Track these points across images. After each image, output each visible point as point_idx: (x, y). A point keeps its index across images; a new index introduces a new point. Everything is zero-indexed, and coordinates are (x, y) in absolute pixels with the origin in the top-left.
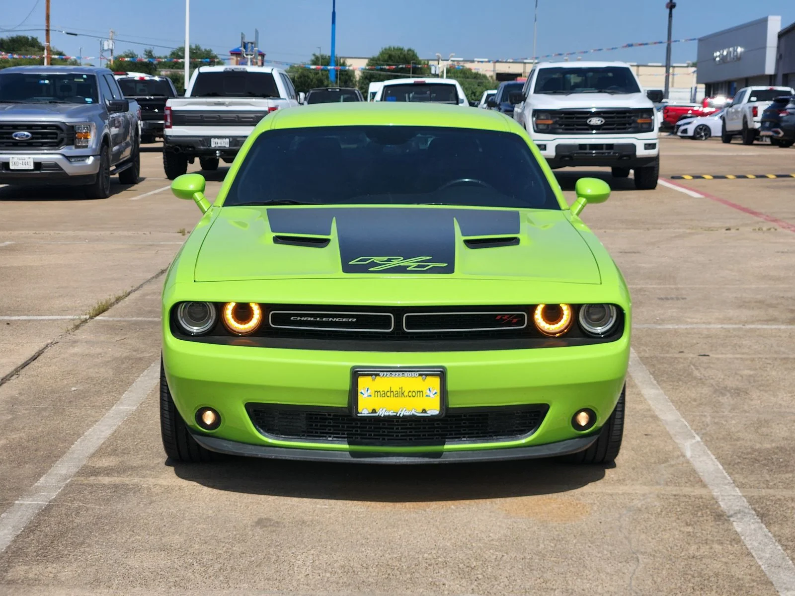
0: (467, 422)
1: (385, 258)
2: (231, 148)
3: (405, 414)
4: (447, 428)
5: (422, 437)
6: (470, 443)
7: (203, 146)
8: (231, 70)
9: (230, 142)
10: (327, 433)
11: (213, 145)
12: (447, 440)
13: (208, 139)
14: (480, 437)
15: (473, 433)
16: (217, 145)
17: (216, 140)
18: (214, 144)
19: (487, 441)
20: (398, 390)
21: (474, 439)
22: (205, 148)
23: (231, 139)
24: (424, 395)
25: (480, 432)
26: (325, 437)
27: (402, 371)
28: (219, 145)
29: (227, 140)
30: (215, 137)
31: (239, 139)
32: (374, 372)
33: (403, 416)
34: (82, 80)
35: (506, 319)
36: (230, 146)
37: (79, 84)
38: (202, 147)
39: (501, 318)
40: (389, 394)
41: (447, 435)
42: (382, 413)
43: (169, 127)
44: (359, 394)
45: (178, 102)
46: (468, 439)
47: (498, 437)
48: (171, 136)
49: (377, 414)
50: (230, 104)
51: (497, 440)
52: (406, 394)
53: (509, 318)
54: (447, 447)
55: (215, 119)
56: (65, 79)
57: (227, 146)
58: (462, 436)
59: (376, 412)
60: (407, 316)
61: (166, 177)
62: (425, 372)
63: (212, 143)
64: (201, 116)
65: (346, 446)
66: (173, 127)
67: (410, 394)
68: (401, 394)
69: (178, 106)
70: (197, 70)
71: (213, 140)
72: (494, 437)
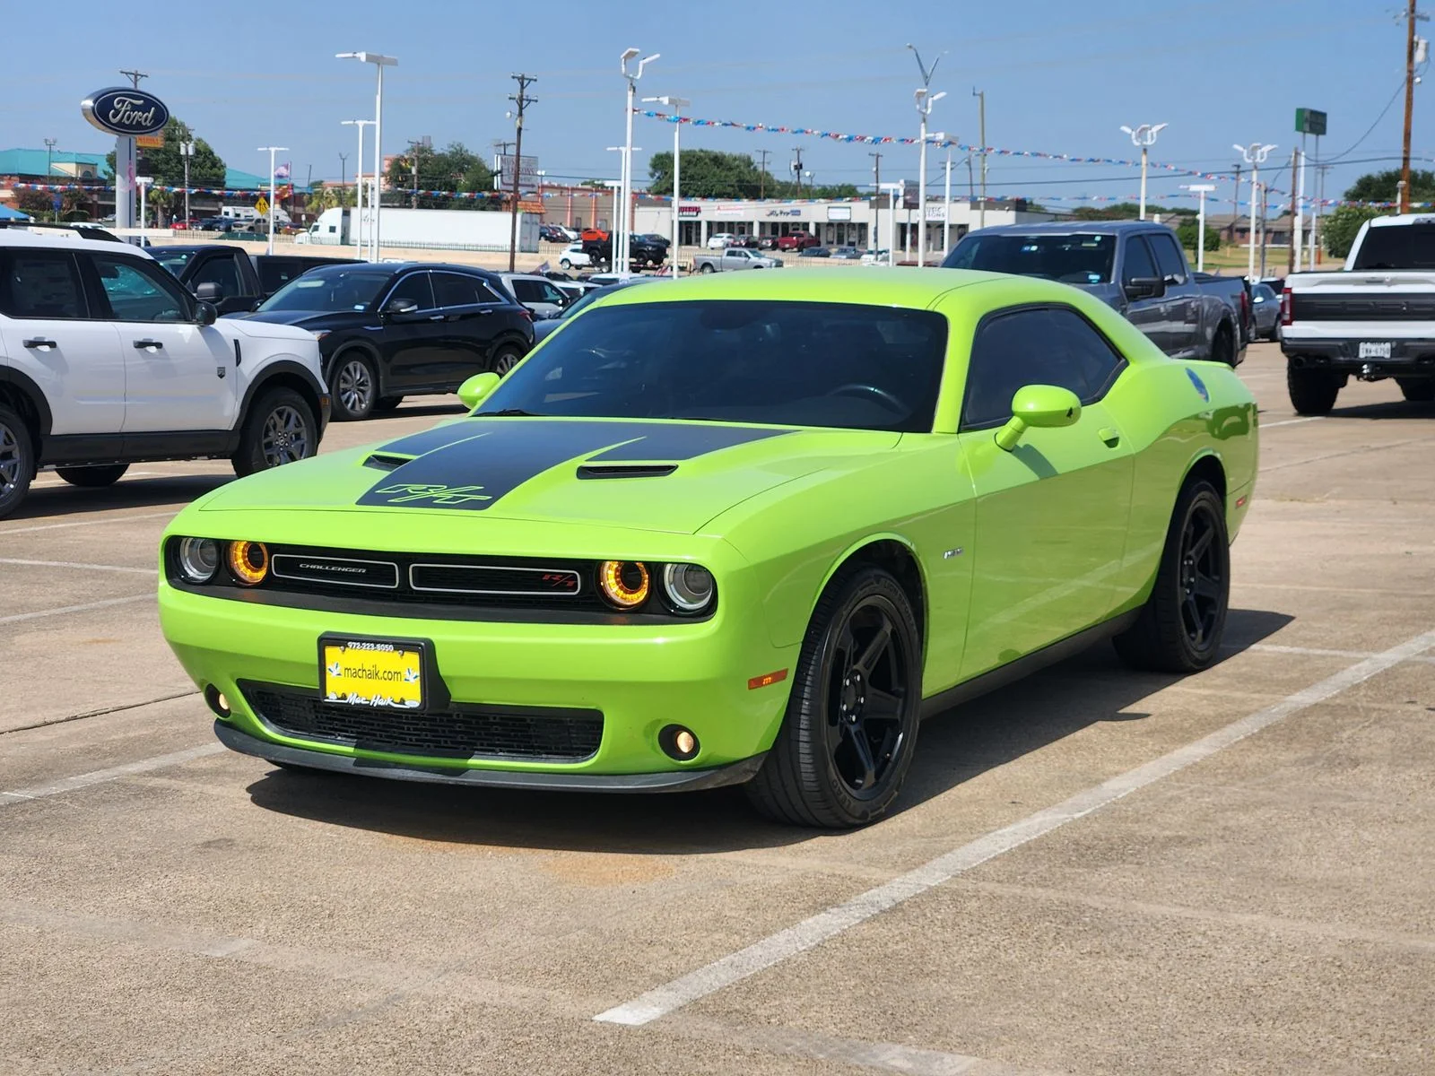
0: (500, 728)
1: (425, 487)
2: (1394, 359)
3: (380, 703)
4: (473, 734)
5: (442, 744)
6: (506, 760)
7: (1344, 356)
8: (1425, 222)
9: (1392, 349)
10: (336, 730)
11: (1362, 355)
12: (476, 752)
13: (1354, 343)
14: (520, 752)
15: (513, 747)
16: (1369, 355)
17: (1369, 345)
18: (1364, 351)
19: (532, 760)
20: (372, 669)
21: (514, 755)
22: (1347, 359)
23: (1394, 344)
24: (403, 679)
25: (522, 745)
26: (333, 735)
27: (376, 641)
28: (1373, 354)
29: (1388, 345)
30: (1366, 340)
31: (1407, 344)
32: (340, 640)
33: (378, 706)
34: (1095, 245)
35: (557, 581)
36: (1392, 356)
37: (1089, 251)
38: (1342, 358)
39: (550, 579)
40: (360, 673)
41: (475, 744)
42: (352, 700)
43: (1288, 323)
44: (327, 671)
45: (1307, 279)
46: (506, 754)
47: (550, 756)
48: (1290, 339)
49: (346, 701)
50: (1393, 282)
51: (547, 760)
52: (380, 675)
53: (561, 579)
54: (472, 762)
55: (1366, 309)
56: (1067, 244)
57: (1387, 356)
58: (498, 749)
59: (345, 699)
60: (413, 568)
61: (1296, 411)
62: (402, 645)
63: (1361, 351)
64: (1343, 304)
65: (350, 750)
66: (1294, 323)
67: (386, 675)
68: (373, 675)
69: (1303, 286)
70: (1367, 222)
71: (1362, 346)
72: (544, 756)
